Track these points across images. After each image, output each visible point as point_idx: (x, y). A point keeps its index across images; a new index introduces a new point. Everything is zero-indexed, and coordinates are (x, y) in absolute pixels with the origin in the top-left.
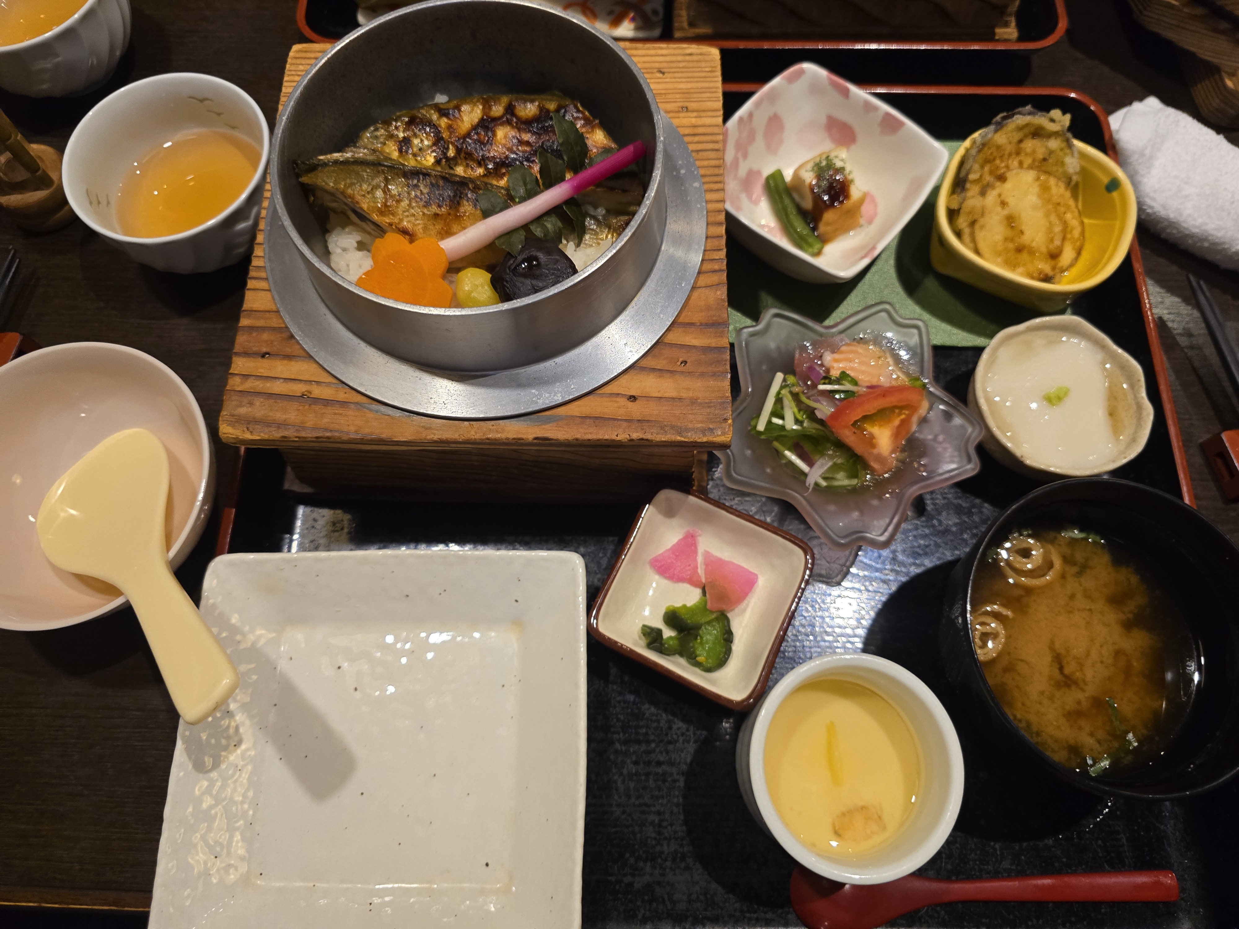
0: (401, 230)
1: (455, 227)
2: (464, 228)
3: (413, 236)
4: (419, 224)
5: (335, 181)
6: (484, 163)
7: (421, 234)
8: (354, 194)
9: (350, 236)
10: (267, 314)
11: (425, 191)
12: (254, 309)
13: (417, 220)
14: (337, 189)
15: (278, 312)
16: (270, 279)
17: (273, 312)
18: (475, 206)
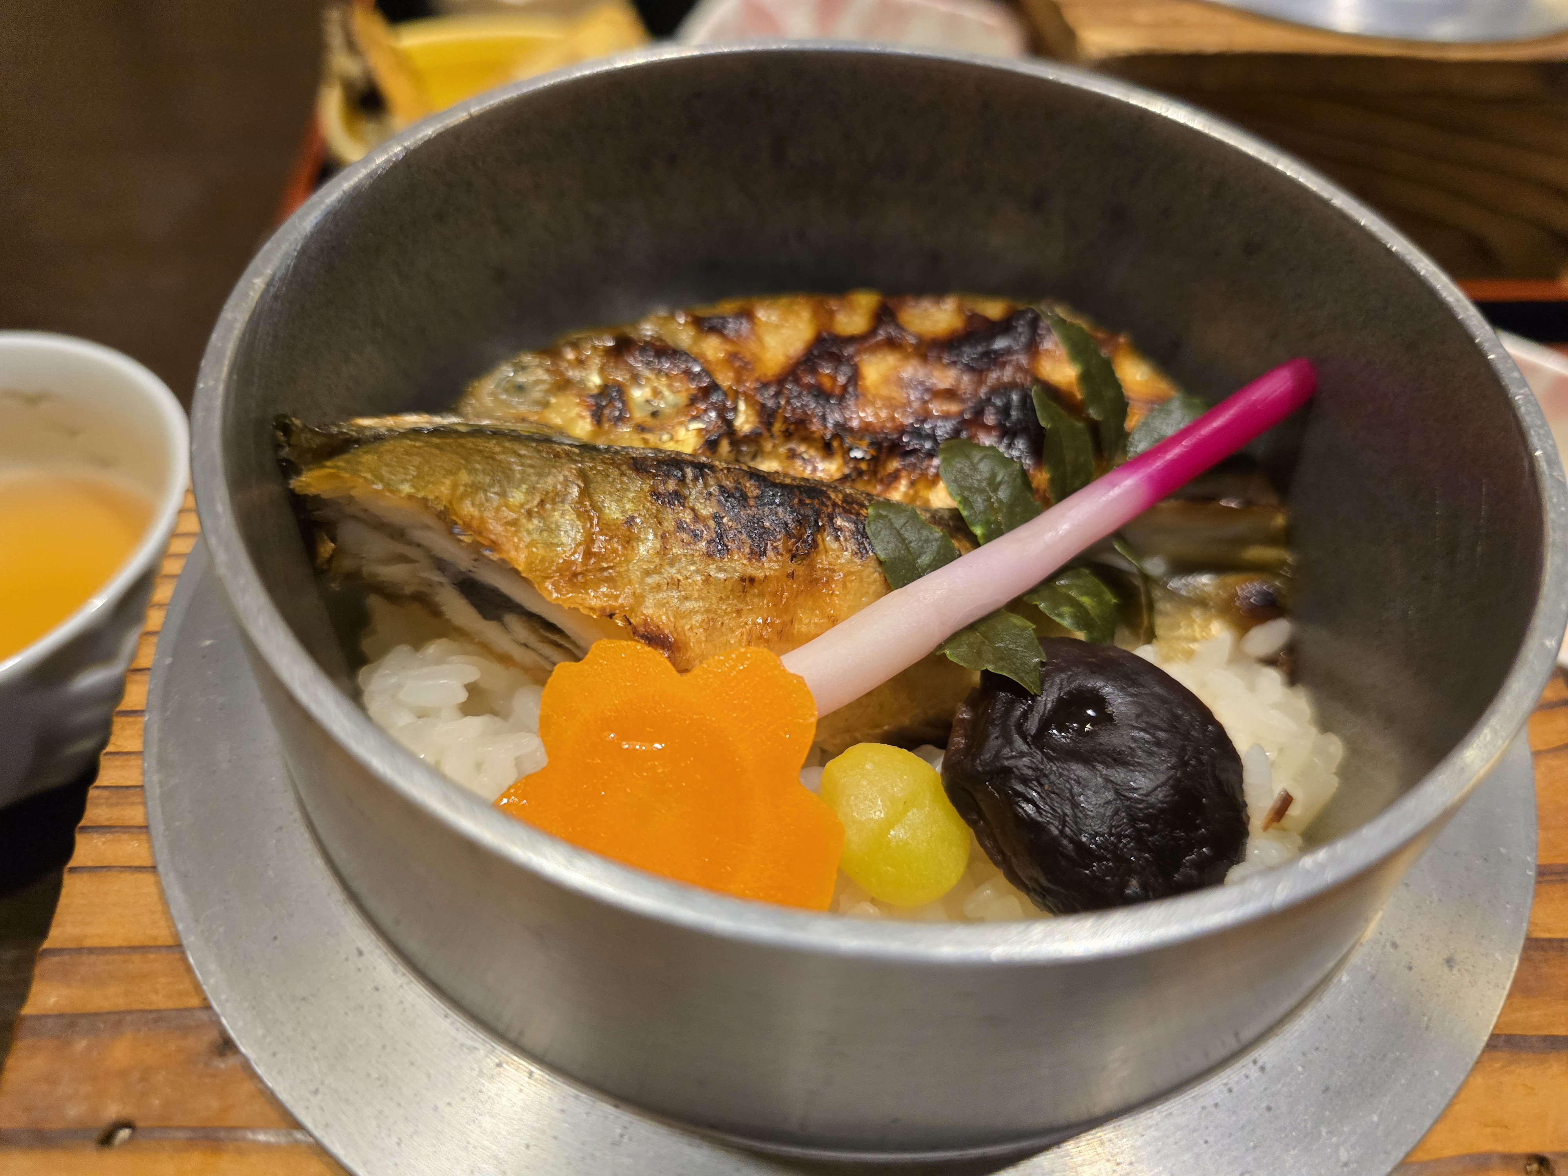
0: (642, 630)
1: (805, 620)
2: (834, 621)
3: (679, 649)
4: (693, 612)
5: (420, 476)
6: (841, 445)
7: (699, 642)
8: (482, 520)
9: (445, 668)
10: (137, 958)
11: (706, 510)
12: (88, 943)
13: (686, 598)
14: (424, 502)
15: (177, 947)
16: (158, 829)
17: (159, 948)
18: (861, 552)
